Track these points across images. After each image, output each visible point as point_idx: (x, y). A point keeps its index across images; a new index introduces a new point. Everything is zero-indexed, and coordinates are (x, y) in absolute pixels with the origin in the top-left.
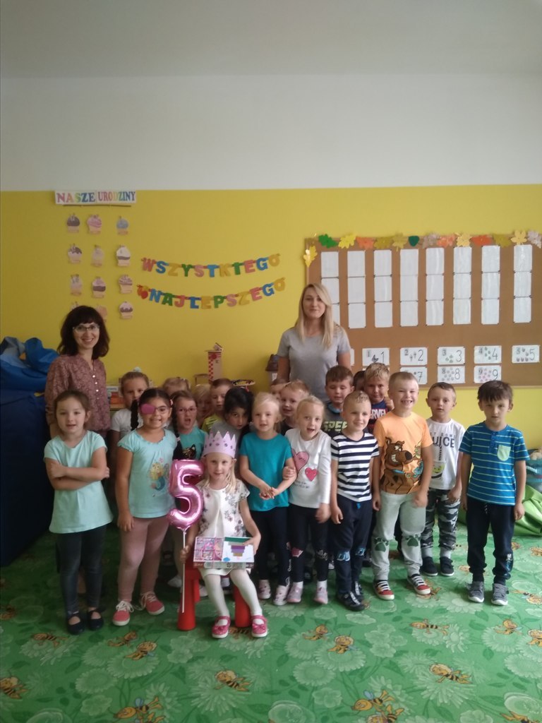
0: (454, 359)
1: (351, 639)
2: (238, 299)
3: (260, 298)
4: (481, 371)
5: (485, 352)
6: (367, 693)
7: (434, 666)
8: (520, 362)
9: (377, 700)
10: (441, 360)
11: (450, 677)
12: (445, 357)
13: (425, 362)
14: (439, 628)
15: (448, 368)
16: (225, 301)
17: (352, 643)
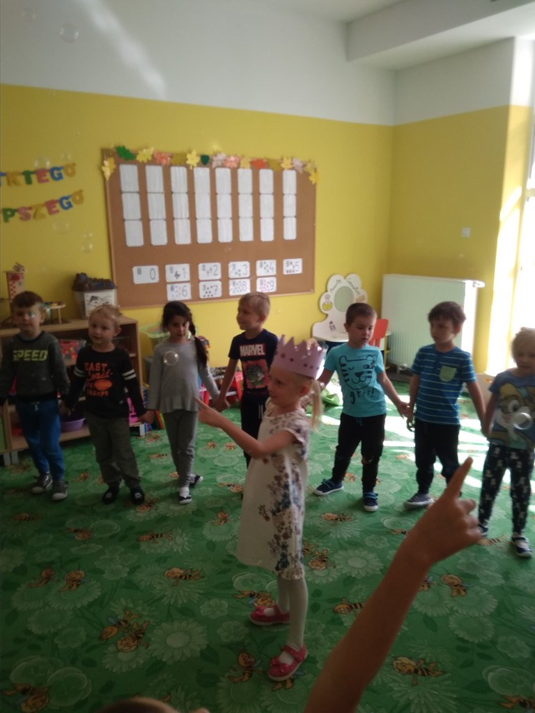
0: (241, 273)
1: (81, 572)
2: (31, 212)
3: (57, 211)
4: (262, 283)
5: (264, 265)
6: (111, 620)
7: (167, 572)
8: (289, 273)
9: (122, 623)
10: (232, 274)
11: (184, 577)
12: (235, 271)
13: (219, 277)
14: (164, 535)
15: (237, 281)
16: (17, 215)
17: (83, 576)
